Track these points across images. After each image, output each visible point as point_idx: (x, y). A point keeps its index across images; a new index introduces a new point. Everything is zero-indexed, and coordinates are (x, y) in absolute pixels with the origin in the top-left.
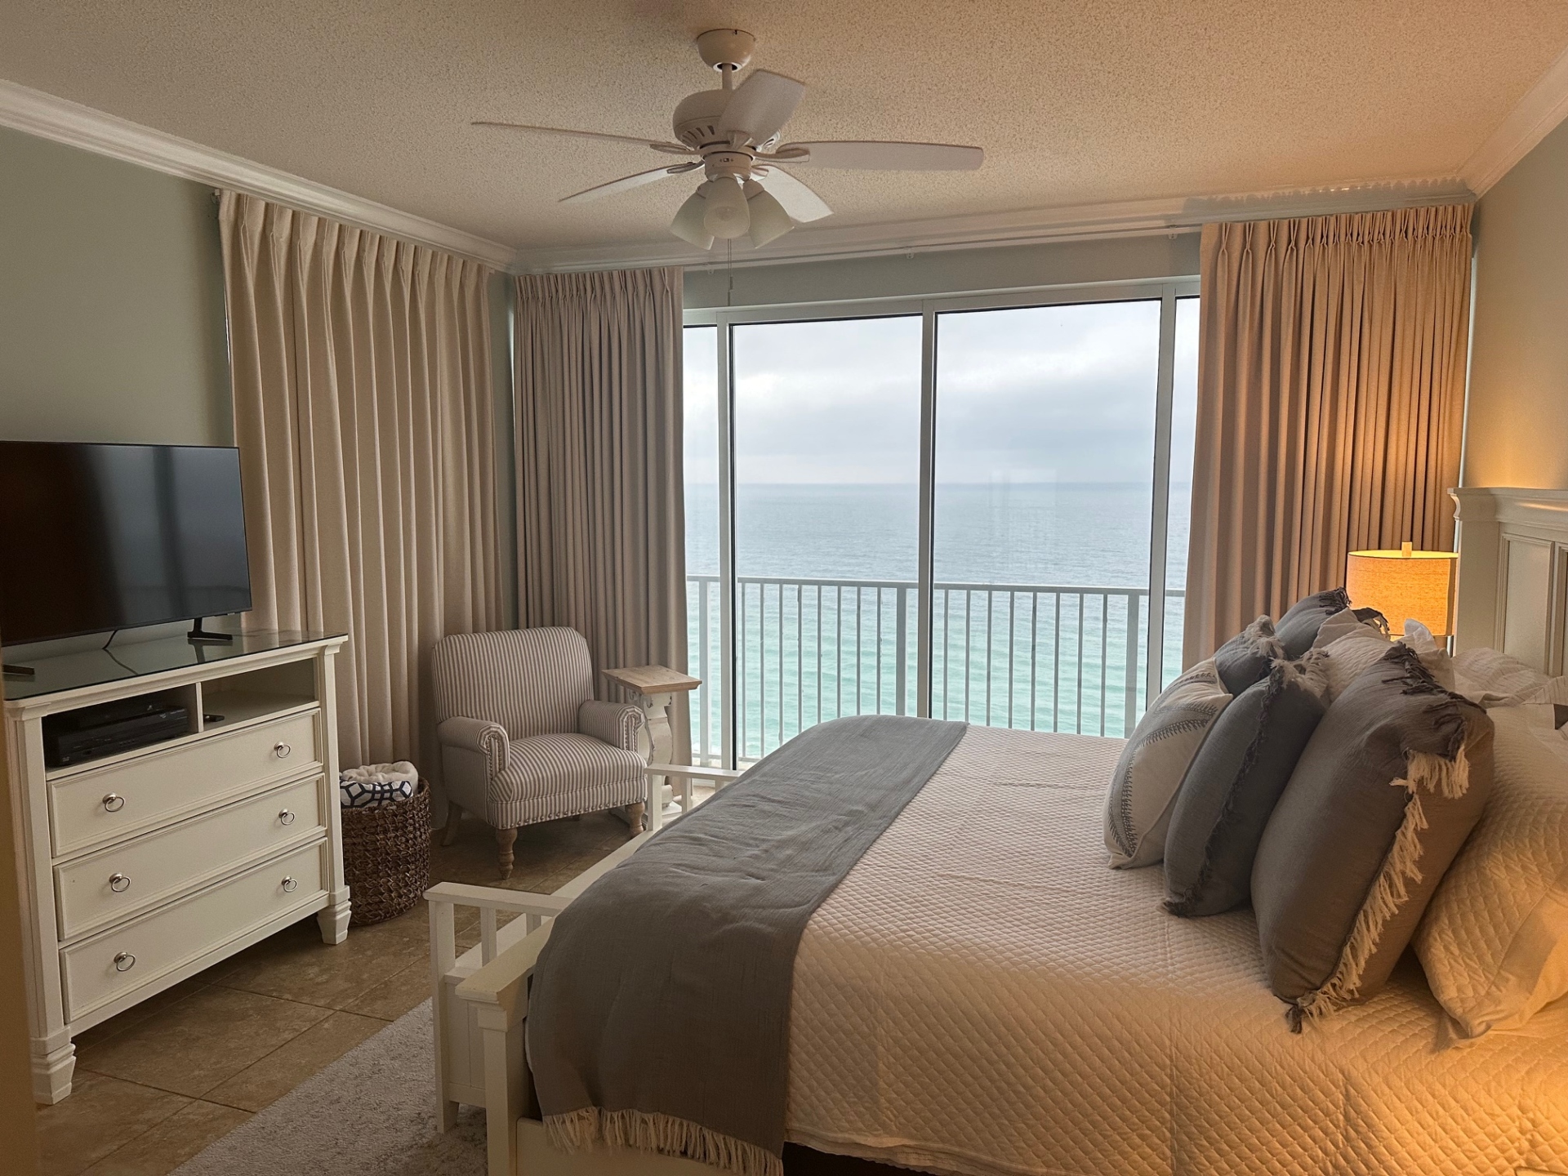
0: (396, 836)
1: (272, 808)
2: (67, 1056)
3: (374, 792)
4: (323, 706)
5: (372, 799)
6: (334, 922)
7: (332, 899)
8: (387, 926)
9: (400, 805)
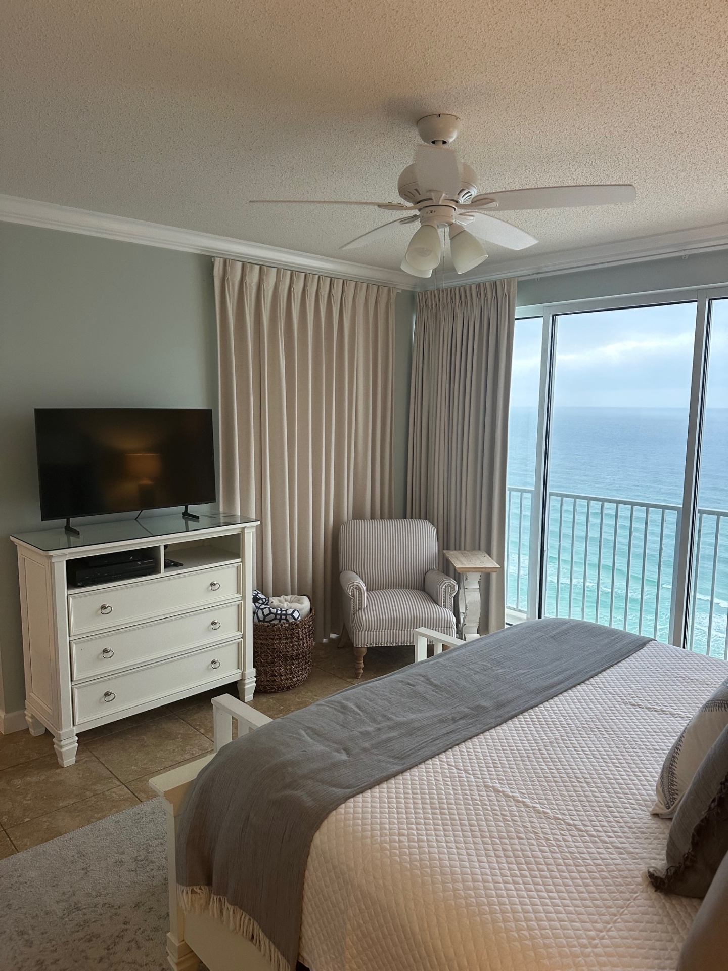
0: (286, 643)
1: (208, 618)
2: (73, 743)
3: (276, 614)
4: (243, 562)
5: (275, 618)
6: (244, 689)
7: (243, 675)
8: (277, 696)
9: (291, 624)
